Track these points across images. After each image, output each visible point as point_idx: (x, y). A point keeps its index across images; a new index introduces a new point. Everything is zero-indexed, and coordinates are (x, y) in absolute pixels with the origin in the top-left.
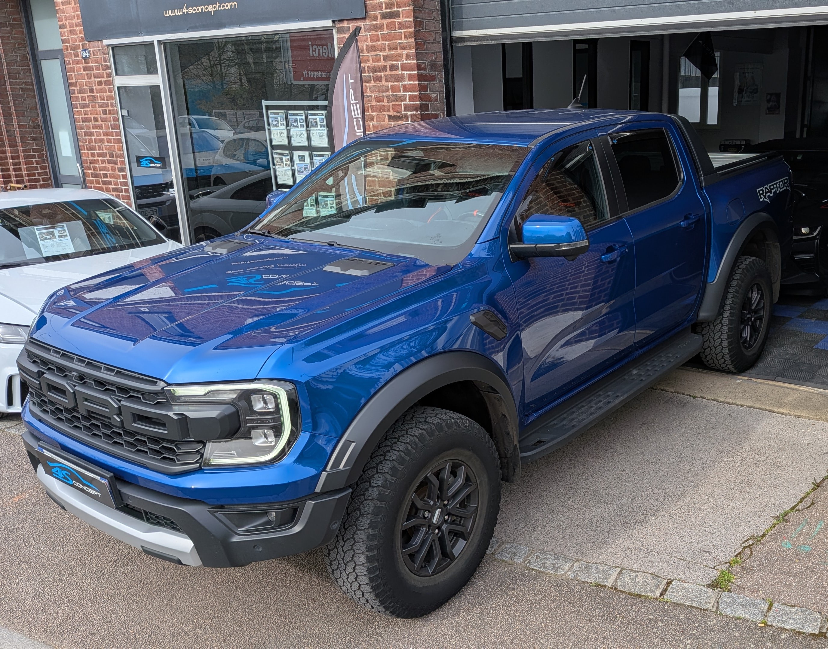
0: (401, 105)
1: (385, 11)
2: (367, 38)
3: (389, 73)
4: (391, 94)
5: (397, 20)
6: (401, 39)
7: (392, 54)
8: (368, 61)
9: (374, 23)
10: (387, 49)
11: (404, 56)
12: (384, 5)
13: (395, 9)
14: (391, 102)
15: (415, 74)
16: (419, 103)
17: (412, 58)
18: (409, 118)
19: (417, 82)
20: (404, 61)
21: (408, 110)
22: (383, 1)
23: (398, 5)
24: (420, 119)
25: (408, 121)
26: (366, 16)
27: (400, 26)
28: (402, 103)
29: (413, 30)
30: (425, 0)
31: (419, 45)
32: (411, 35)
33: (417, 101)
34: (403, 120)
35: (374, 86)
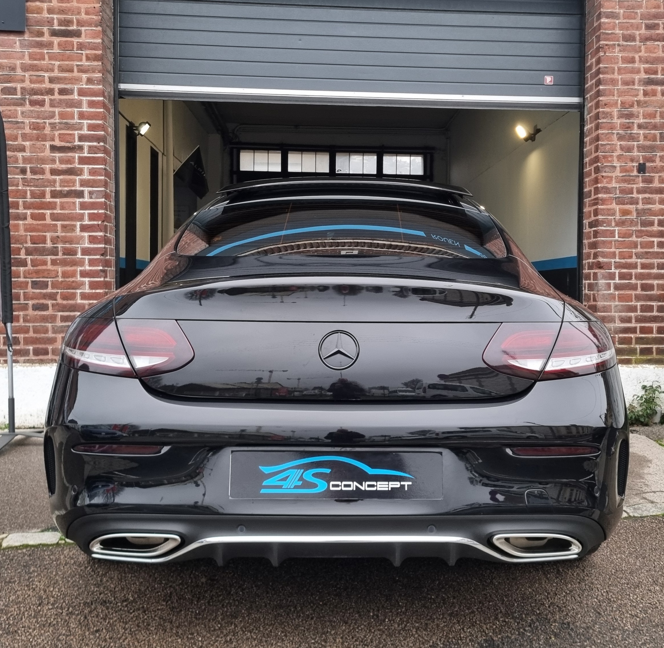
0: (74, 134)
1: (56, 27)
2: (24, 56)
3: (57, 96)
4: (57, 121)
5: (75, 40)
6: (81, 60)
7: (65, 77)
8: (23, 81)
9: (38, 39)
10: (56, 70)
11: (84, 79)
12: (56, 22)
13: (75, 27)
14: (58, 130)
15: (99, 101)
16: (103, 133)
17: (97, 83)
18: (86, 149)
19: (102, 110)
20: (83, 85)
21: (85, 141)
22: (55, 16)
23: (80, 23)
24: (102, 152)
25: (84, 153)
26: (26, 30)
27: (81, 47)
28: (76, 132)
29: (100, 52)
30: (107, 26)
31: (104, 71)
32: (96, 58)
33: (101, 131)
34: (75, 152)
35: (30, 110)
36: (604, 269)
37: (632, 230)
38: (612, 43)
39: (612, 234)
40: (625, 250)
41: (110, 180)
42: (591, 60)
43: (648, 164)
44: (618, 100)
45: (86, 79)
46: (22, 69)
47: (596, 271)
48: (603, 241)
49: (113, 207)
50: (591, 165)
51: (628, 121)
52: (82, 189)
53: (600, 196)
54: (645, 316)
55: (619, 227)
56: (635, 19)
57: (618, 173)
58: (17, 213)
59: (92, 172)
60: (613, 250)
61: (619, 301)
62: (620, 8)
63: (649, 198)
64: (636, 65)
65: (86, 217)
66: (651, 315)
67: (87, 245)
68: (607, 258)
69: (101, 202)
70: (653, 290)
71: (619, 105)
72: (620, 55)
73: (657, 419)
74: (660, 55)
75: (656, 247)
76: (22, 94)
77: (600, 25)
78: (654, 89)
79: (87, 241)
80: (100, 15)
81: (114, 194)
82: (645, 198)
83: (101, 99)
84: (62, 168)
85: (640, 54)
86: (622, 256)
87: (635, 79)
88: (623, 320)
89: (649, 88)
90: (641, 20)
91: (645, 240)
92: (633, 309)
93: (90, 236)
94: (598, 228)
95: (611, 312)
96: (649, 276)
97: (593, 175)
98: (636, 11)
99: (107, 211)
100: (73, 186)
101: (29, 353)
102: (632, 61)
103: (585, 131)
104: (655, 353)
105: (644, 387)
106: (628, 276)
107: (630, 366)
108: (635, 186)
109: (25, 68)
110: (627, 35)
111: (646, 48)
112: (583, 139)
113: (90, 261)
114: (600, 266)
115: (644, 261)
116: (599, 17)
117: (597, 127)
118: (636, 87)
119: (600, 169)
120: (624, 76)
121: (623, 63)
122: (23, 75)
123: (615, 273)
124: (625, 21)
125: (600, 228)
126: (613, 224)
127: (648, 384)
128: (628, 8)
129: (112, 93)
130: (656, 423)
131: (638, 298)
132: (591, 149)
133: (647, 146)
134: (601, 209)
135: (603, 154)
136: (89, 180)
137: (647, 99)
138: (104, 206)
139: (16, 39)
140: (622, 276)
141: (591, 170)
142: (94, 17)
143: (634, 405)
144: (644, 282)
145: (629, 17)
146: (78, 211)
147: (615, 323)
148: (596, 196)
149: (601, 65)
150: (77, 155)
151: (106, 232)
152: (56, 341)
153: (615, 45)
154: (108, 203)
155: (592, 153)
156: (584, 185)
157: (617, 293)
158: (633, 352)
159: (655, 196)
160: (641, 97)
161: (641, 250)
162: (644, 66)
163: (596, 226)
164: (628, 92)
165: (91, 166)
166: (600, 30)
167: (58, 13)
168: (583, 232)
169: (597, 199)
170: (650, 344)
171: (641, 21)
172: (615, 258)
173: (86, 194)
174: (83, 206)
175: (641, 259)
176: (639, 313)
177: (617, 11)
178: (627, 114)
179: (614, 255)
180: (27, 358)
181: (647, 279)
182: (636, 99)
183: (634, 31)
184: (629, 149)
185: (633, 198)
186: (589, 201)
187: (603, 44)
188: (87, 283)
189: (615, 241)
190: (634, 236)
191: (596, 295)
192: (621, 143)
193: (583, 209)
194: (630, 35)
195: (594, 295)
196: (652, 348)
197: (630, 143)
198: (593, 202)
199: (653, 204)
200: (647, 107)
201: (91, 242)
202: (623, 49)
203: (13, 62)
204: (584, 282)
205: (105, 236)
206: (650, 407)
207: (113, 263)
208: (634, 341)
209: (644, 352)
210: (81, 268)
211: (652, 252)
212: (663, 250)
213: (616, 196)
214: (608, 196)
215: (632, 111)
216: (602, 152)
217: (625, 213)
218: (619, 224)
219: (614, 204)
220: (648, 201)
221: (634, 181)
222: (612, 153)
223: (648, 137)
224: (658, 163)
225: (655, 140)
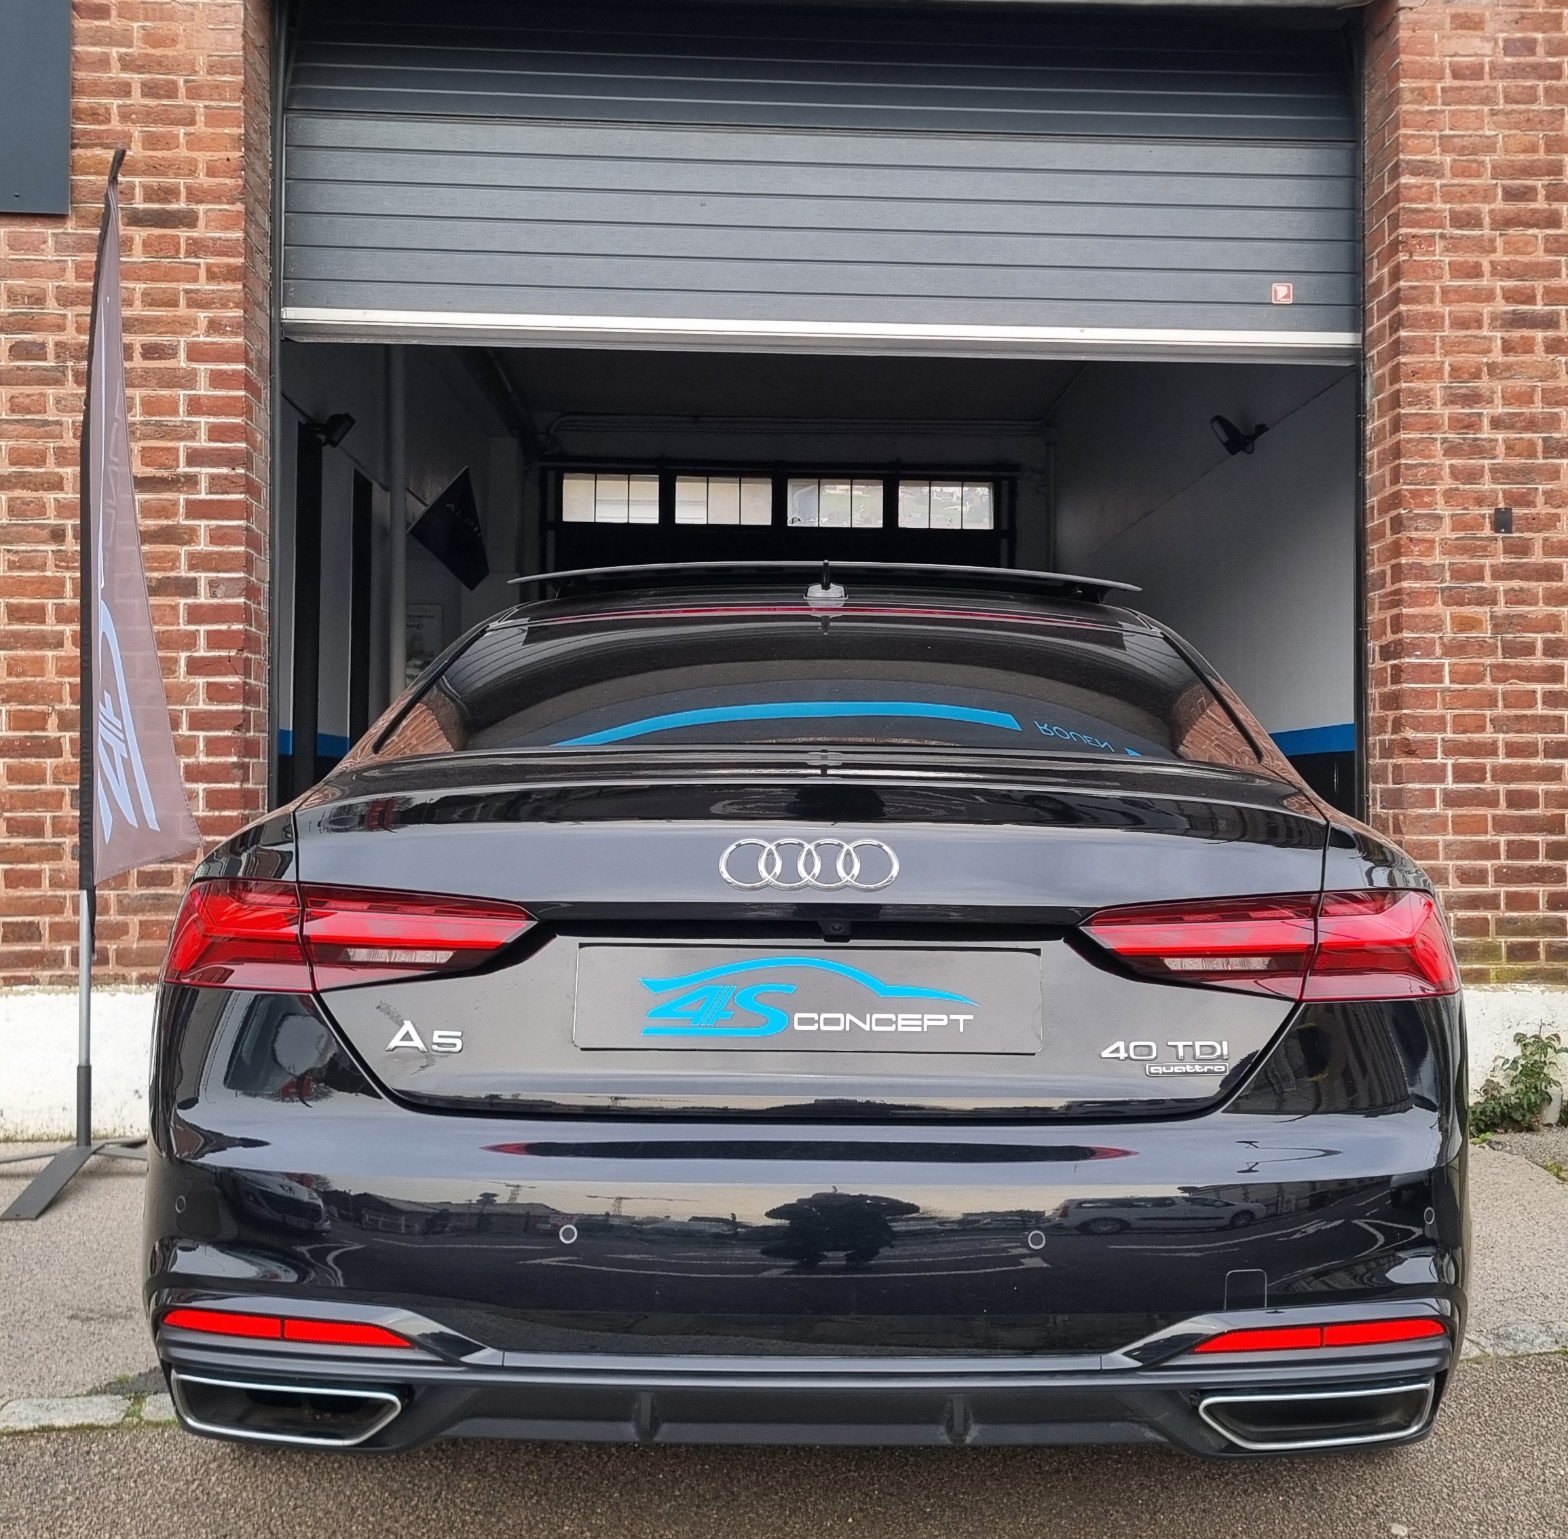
0: (177, 449)
1: (142, 206)
2: (64, 270)
3: (138, 362)
4: (138, 418)
5: (183, 234)
6: (195, 279)
7: (157, 317)
8: (61, 328)
10: (138, 303)
11: (203, 323)
12: (137, 190)
13: (182, 205)
14: (139, 439)
15: (235, 372)
16: (244, 445)
17: (232, 332)
18: (203, 484)
19: (242, 393)
20: (198, 336)
21: (201, 465)
22: (137, 180)
23: (194, 195)
24: (242, 489)
25: (199, 493)
26: (70, 213)
27: (196, 247)
28: (182, 444)
29: (240, 261)
30: (257, 200)
31: (248, 303)
32: (230, 274)
33: (238, 441)
34: (178, 491)
35: (77, 394)
36: (1417, 757)
37: (1483, 665)
38: (1426, 231)
39: (1435, 674)
40: (1466, 712)
41: (260, 554)
42: (1378, 269)
43: (1517, 511)
44: (1443, 363)
45: (206, 323)
46: (58, 300)
47: (1400, 761)
48: (1413, 690)
49: (266, 615)
50: (1382, 512)
51: (1467, 411)
52: (192, 574)
53: (1405, 584)
54: (1519, 869)
55: (1452, 657)
56: (1479, 176)
57: (1446, 532)
58: (42, 631)
59: (217, 537)
60: (1437, 712)
61: (1455, 832)
62: (1443, 151)
63: (1521, 590)
64: (1485, 283)
65: (202, 641)
66: (1532, 867)
67: (202, 706)
68: (1424, 731)
69: (237, 606)
70: (1537, 806)
71: (1446, 374)
72: (1447, 260)
73: (1551, 1114)
74: (1541, 260)
75: (1540, 705)
76: (58, 357)
77: (1397, 191)
78: (1528, 337)
79: (202, 696)
80: (240, 177)
81: (267, 585)
82: (1512, 589)
83: (242, 367)
84: (148, 526)
85: (1493, 257)
86: (1461, 725)
87: (1481, 314)
88: (1466, 877)
89: (1516, 334)
90: (1493, 179)
91: (1514, 687)
92: (1490, 851)
93: (209, 684)
94: (1403, 661)
95: (1437, 859)
96: (1526, 774)
97: (1389, 538)
98: (1481, 158)
99: (251, 625)
100: (172, 569)
101: (63, 961)
102: (1475, 271)
103: (1368, 433)
104: (1542, 956)
105: (1519, 1038)
106: (1476, 774)
107: (1486, 987)
108: (1487, 562)
109: (65, 298)
110: (1463, 212)
111: (1505, 243)
112: (1365, 453)
113: (209, 742)
114: (1409, 749)
115: (1511, 737)
116: (1395, 173)
117: (1396, 426)
118: (1485, 333)
119: (1405, 522)
120: (1455, 308)
121: (1453, 277)
122: (61, 315)
123: (1445, 765)
124: (1455, 181)
125: (1407, 660)
126: (1438, 650)
127: (1530, 1031)
128: (1462, 151)
129: (267, 353)
130: (1549, 1125)
131: (1501, 825)
132: (1383, 476)
133: (1514, 469)
134: (1408, 616)
135: (1412, 487)
136: (211, 553)
137: (1511, 359)
138: (245, 614)
139: (48, 231)
140: (1462, 774)
141: (1384, 522)
142: (228, 181)
143: (1495, 1080)
144: (1513, 786)
145: (1465, 173)
146: (182, 627)
147: (1447, 883)
148: (1397, 586)
149: (1402, 283)
150: (182, 498)
151: (247, 674)
152: (127, 933)
153: (1433, 236)
154: (253, 606)
155: (1384, 486)
156: (1369, 558)
157: (1450, 813)
158: (1490, 952)
159: (1534, 584)
160: (1497, 356)
161: (1507, 712)
162: (1502, 283)
163: (1398, 656)
164: (1467, 344)
165: (214, 523)
166: (1398, 202)
167: (144, 173)
168: (1366, 668)
169: (1398, 592)
170: (1532, 935)
171: (1494, 182)
172: (1445, 732)
173: (203, 587)
174: (196, 615)
175: (1503, 732)
176: (1503, 861)
177: (1438, 158)
178: (1465, 395)
179: (1440, 723)
180: (58, 973)
181: (1520, 780)
182: (1485, 360)
183: (1477, 205)
184: (1473, 476)
185: (1483, 589)
186: (1380, 596)
187: (1406, 235)
188: (201, 795)
189: (1443, 691)
190: (1488, 679)
191: (1401, 818)
192: (1453, 462)
193: (1366, 616)
194: (1469, 214)
195: (1396, 818)
196: (1536, 944)
197: (1473, 461)
198: (1390, 598)
199: (1530, 605)
200: (1508, 378)
201: (211, 699)
202: (1454, 245)
203: (38, 284)
204: (1371, 786)
205: (245, 683)
206: (1536, 1087)
207: (263, 747)
208: (1492, 927)
209: (1516, 953)
210: (187, 760)
211: (1532, 716)
212: (1558, 712)
213: (1444, 585)
214: (1425, 586)
215: (1477, 387)
216: (1409, 484)
217: (1465, 624)
218: (1452, 649)
219: (1440, 603)
220: (1516, 597)
221: (1486, 551)
222: (1431, 484)
223: (1517, 448)
224: (1541, 508)
225: (1533, 455)
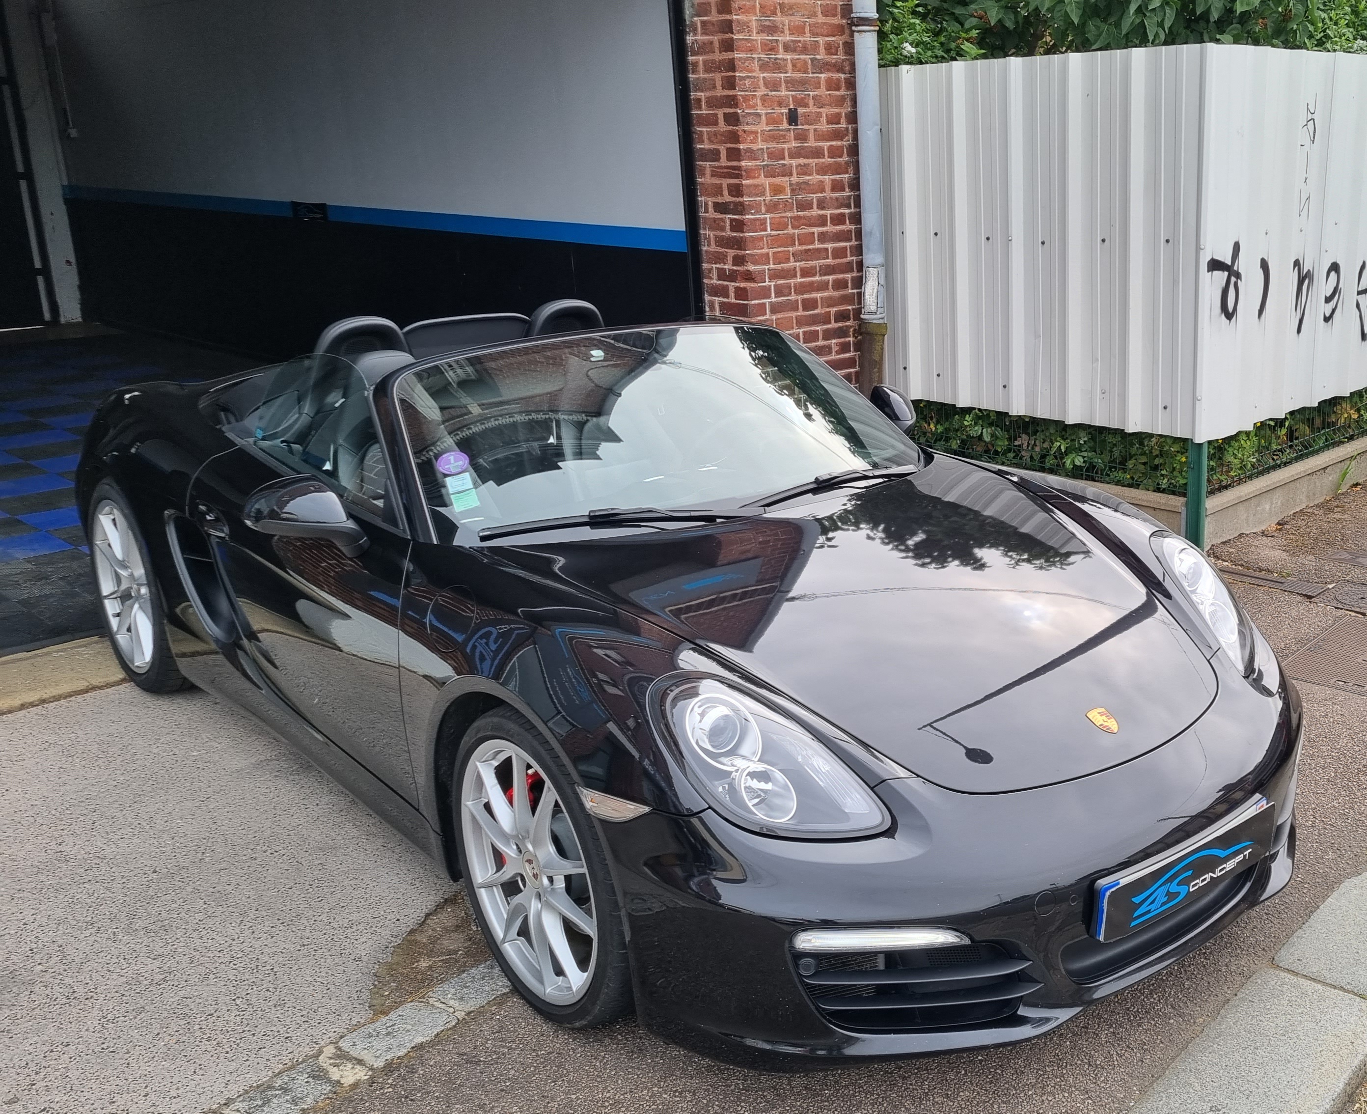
36: (755, 282)
37: (787, 217)
39: (762, 225)
40: (780, 249)
43: (801, 110)
44: (755, 1)
47: (743, 285)
48: (752, 237)
50: (712, 106)
51: (770, 38)
53: (743, 163)
55: (771, 213)
57: (763, 127)
60: (765, 251)
63: (805, 165)
68: (759, 264)
70: (817, 308)
71: (758, 11)
75: (816, 242)
82: (800, 165)
86: (778, 260)
91: (803, 231)
94: (744, 217)
96: (811, 287)
97: (723, 126)
106: (787, 290)
108: (786, 146)
114: (750, 277)
115: (803, 264)
117: (728, 46)
119: (741, 118)
123: (770, 286)
125: (747, 217)
126: (763, 209)
131: (800, 322)
132: (712, 80)
133: (796, 81)
134: (748, 186)
135: (743, 93)
140: (779, 292)
141: (715, 114)
144: (805, 296)
148: (733, 163)
155: (716, 87)
156: (694, 136)
157: (774, 317)
159: (811, 161)
161: (800, 248)
163: (738, 212)
169: (737, 168)
172: (769, 264)
175: (799, 261)
178: (769, 26)
179: (765, 259)
181: (810, 292)
182: (778, 1)
184: (774, 85)
185: (784, 165)
186: (713, 167)
189: (767, 236)
190: (790, 227)
192: (765, 75)
193: (696, 178)
197: (775, 75)
198: (725, 171)
199: (810, 175)
200: (792, 15)
204: (708, 298)
211: (813, 249)
212: (825, 246)
213: (765, 163)
214: (754, 164)
215: (775, 21)
216: (741, 91)
217: (777, 190)
218: (772, 207)
219: (762, 175)
220: (804, 170)
221: (785, 138)
222: (754, 91)
223: (799, 65)
224: (812, 109)
225: (806, 72)
